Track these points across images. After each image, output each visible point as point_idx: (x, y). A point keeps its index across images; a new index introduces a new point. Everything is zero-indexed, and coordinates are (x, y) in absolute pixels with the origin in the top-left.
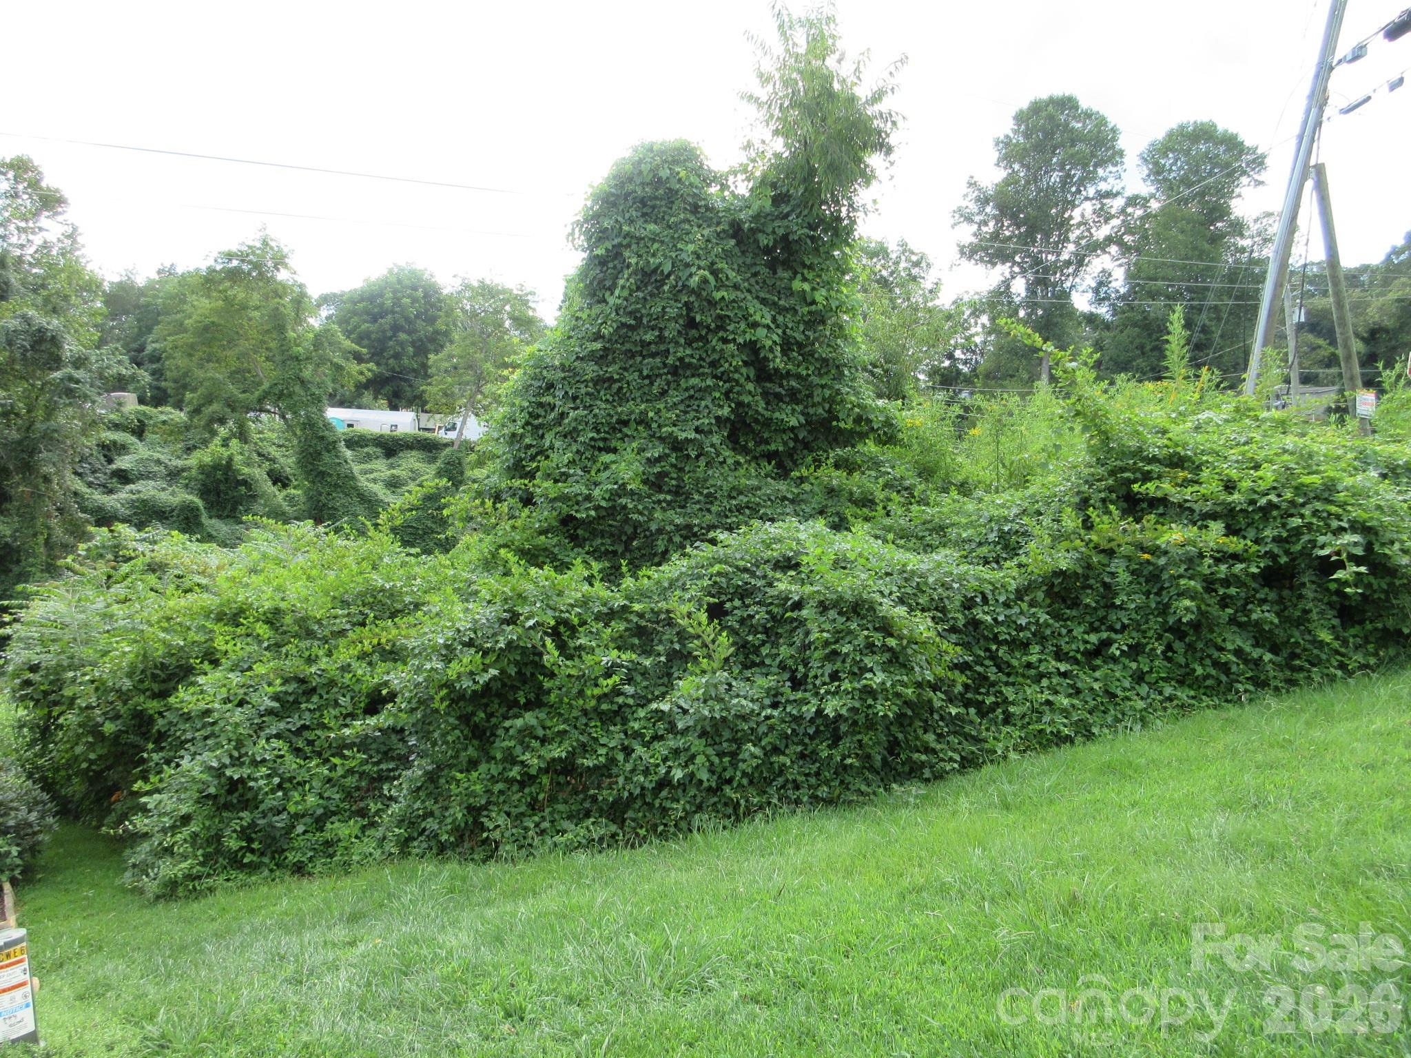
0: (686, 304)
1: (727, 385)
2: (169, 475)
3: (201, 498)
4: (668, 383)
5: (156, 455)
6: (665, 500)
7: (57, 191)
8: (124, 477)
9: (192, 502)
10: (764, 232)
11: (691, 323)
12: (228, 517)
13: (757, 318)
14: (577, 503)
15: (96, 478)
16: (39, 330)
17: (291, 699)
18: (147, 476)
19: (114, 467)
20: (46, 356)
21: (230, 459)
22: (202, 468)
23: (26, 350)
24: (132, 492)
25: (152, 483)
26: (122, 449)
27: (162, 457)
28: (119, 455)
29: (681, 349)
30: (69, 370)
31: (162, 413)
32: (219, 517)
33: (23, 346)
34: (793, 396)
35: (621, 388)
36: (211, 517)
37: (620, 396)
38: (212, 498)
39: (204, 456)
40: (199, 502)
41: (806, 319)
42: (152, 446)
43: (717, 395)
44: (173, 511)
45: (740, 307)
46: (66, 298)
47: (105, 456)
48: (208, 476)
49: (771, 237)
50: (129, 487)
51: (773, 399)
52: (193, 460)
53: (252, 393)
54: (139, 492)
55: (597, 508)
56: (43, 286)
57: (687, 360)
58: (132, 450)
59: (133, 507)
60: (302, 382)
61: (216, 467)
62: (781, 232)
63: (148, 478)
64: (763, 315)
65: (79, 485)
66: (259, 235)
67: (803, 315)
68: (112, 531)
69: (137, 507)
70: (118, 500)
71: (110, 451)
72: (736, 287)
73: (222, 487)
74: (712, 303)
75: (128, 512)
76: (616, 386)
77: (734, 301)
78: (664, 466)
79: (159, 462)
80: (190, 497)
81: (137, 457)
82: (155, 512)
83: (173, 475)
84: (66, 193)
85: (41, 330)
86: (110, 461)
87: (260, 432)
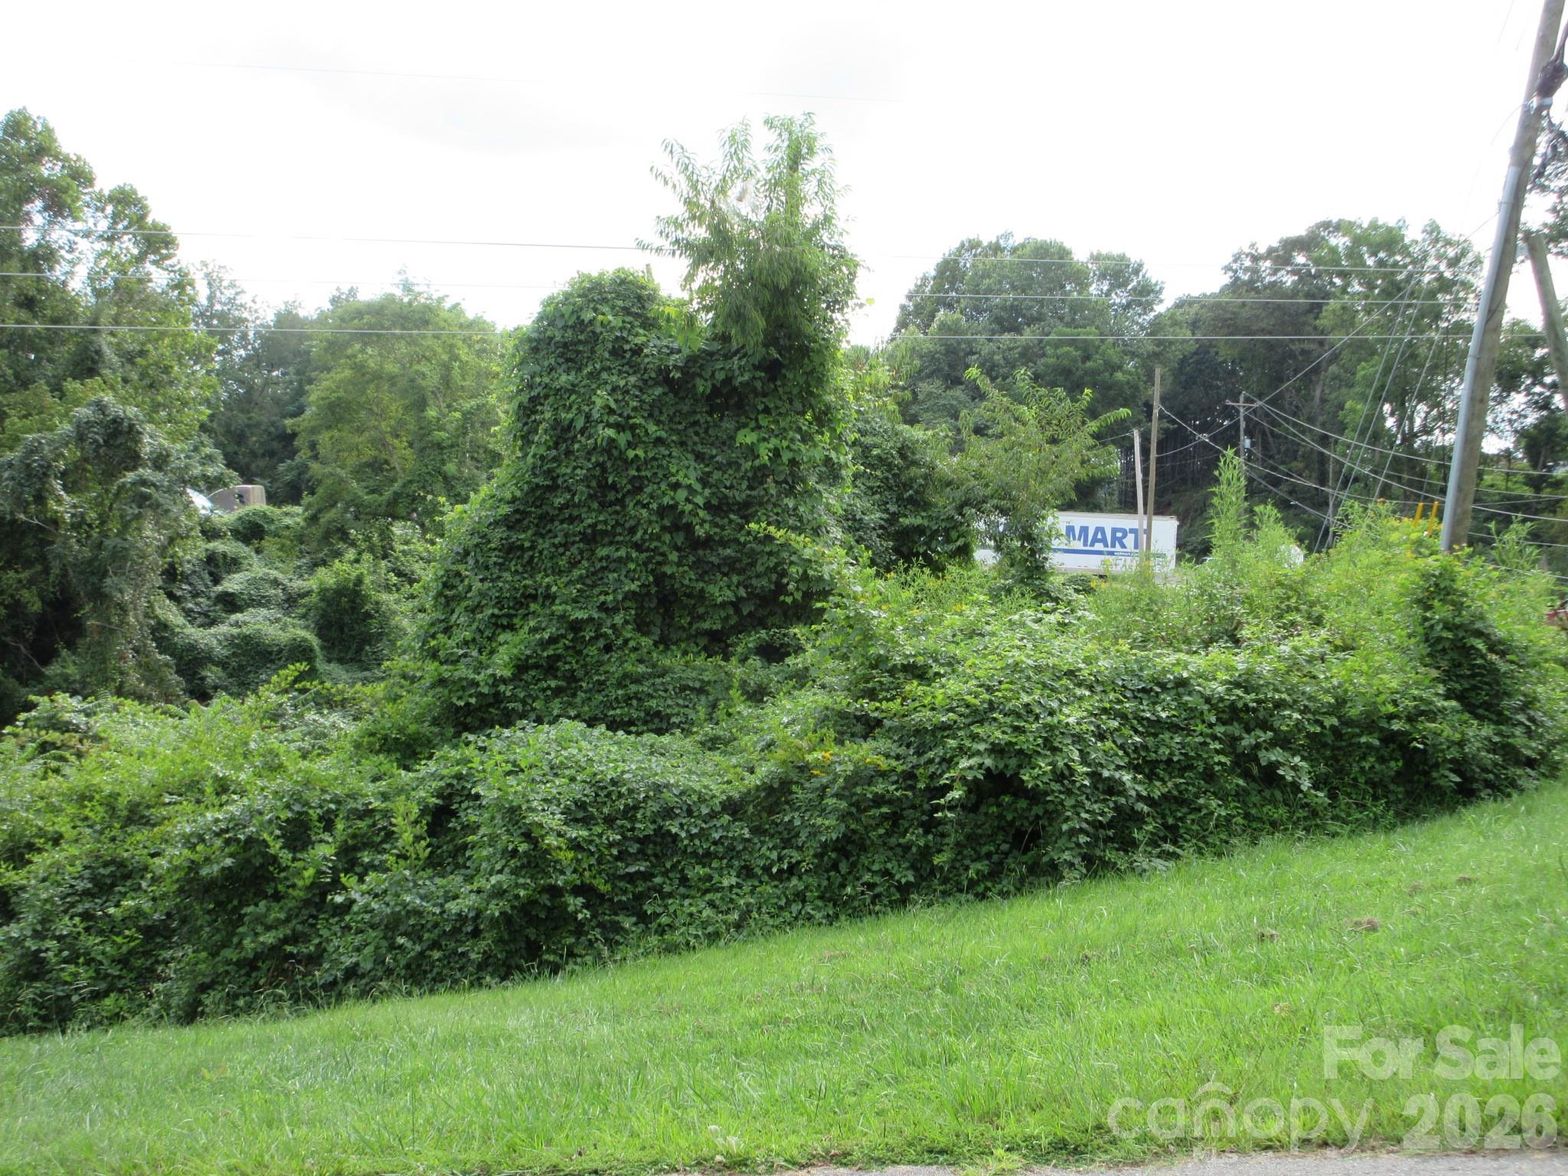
0: (598, 464)
1: (645, 555)
2: (287, 601)
3: (319, 635)
4: (581, 552)
5: (274, 573)
6: (549, 688)
7: (164, 228)
8: (231, 603)
9: (305, 640)
10: (700, 376)
11: (604, 486)
12: (352, 660)
13: (680, 477)
14: (463, 688)
15: (197, 604)
16: (114, 421)
17: (109, 881)
18: (260, 602)
19: (219, 588)
20: (121, 453)
21: (359, 581)
22: (323, 591)
23: (99, 446)
24: (237, 624)
25: (264, 611)
26: (233, 564)
27: (280, 576)
28: (229, 572)
29: (594, 514)
30: (146, 472)
31: (287, 514)
32: (341, 661)
33: (96, 441)
34: (730, 567)
35: (532, 558)
36: (329, 661)
37: (531, 567)
38: (334, 634)
39: (326, 577)
40: (314, 641)
41: (750, 474)
42: (269, 564)
43: (632, 566)
44: (280, 651)
45: (660, 466)
46: (167, 370)
47: (211, 574)
48: (329, 604)
49: (709, 383)
50: (234, 617)
51: (705, 571)
52: (312, 583)
53: (381, 495)
54: (245, 623)
55: (480, 695)
56: (142, 353)
57: (599, 527)
58: (245, 567)
59: (232, 644)
60: (445, 478)
61: (340, 591)
62: (720, 376)
63: (260, 605)
64: (688, 472)
65: (171, 614)
66: (398, 279)
67: (746, 471)
68: (52, 701)
69: (238, 646)
70: (215, 636)
71: (217, 566)
72: (659, 441)
73: (347, 619)
74: (628, 463)
75: (225, 652)
76: (526, 556)
77: (654, 459)
78: (559, 649)
79: (276, 583)
80: (303, 633)
81: (249, 575)
82: (259, 653)
83: (291, 601)
84: (175, 231)
85: (116, 421)
86: (217, 581)
87: (407, 543)
